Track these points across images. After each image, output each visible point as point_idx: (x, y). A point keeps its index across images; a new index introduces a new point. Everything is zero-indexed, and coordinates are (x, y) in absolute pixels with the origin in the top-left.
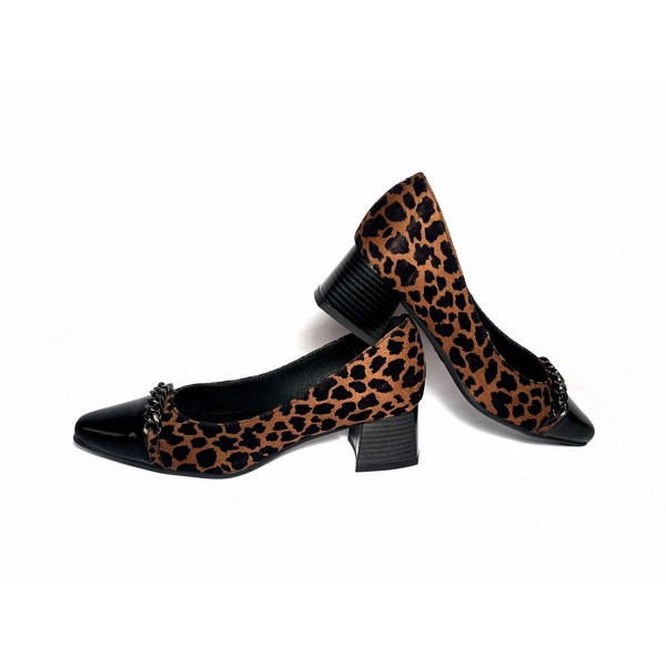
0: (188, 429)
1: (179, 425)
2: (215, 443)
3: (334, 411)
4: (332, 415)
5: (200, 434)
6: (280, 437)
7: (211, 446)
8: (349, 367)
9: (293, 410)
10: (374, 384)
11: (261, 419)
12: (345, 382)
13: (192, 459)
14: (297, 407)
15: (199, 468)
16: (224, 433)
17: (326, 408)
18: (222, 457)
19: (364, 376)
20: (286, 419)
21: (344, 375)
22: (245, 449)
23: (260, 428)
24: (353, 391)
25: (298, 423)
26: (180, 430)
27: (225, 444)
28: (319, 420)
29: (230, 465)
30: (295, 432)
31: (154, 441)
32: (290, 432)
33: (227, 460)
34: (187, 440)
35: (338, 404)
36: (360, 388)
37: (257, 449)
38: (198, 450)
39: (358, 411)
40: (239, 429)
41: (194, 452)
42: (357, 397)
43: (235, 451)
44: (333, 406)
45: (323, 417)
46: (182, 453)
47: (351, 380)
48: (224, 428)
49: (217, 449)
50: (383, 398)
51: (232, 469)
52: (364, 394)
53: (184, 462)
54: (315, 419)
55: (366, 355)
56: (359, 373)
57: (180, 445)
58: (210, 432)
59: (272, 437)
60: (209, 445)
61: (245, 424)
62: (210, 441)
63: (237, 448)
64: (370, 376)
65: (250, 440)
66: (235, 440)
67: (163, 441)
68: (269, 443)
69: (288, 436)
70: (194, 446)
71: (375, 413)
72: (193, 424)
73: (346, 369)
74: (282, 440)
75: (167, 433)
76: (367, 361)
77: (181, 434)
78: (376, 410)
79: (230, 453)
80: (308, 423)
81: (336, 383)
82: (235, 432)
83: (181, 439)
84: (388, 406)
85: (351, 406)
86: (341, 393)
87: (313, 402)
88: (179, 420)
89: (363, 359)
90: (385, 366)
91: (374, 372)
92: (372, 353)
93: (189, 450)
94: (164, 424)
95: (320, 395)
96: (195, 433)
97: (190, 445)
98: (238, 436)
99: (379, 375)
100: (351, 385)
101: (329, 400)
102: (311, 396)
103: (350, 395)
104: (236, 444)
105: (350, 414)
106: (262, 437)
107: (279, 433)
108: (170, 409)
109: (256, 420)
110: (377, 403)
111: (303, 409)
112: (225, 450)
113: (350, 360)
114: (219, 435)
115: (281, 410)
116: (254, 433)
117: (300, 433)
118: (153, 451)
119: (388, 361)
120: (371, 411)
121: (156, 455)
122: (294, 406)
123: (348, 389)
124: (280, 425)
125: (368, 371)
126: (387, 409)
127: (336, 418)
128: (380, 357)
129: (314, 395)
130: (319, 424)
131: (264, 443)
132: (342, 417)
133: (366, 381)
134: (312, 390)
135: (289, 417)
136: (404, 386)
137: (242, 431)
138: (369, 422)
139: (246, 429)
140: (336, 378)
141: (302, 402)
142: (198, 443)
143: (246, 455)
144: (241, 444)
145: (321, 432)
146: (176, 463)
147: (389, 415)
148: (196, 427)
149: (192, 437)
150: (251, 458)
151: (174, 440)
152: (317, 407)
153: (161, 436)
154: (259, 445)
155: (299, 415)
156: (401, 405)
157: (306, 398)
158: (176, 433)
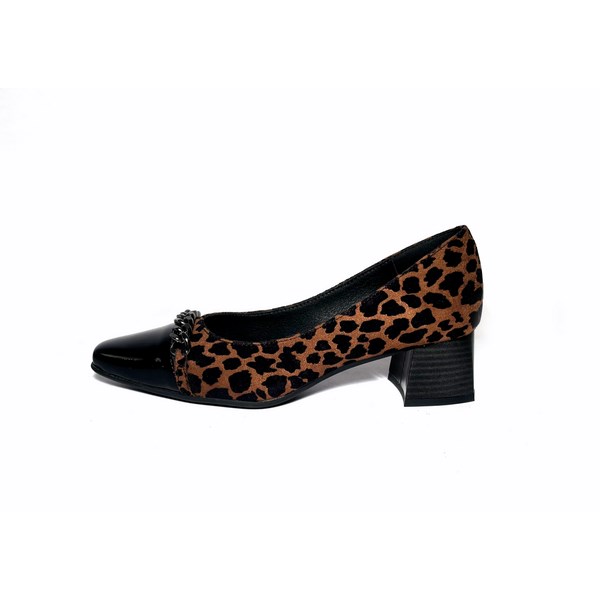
0: (220, 349)
1: (209, 345)
2: (250, 364)
3: (383, 328)
4: (381, 334)
5: (234, 354)
6: (323, 359)
7: (246, 368)
8: (401, 279)
9: (338, 327)
10: (429, 298)
11: (302, 337)
12: (396, 296)
13: (224, 382)
14: (342, 323)
15: (231, 393)
16: (260, 353)
17: (374, 326)
18: (258, 381)
19: (418, 289)
20: (329, 338)
21: (396, 288)
22: (283, 372)
23: (300, 348)
24: (405, 305)
25: (343, 342)
26: (211, 351)
27: (262, 366)
28: (367, 340)
29: (266, 390)
30: (338, 353)
31: (181, 362)
32: (333, 354)
33: (263, 384)
34: (219, 361)
35: (389, 321)
36: (413, 302)
37: (297, 373)
38: (231, 372)
39: (411, 329)
40: (277, 349)
41: (227, 374)
42: (410, 313)
43: (272, 374)
44: (383, 323)
45: (372, 336)
46: (213, 375)
47: (403, 293)
48: (260, 348)
49: (253, 371)
50: (440, 315)
51: (268, 396)
52: (419, 310)
53: (215, 385)
54: (362, 339)
55: (421, 266)
56: (412, 285)
57: (212, 366)
58: (245, 352)
59: (313, 359)
60: (244, 366)
61: (284, 343)
62: (244, 361)
63: (274, 370)
64: (425, 289)
65: (289, 362)
66: (273, 361)
67: (192, 363)
68: (310, 366)
69: (331, 358)
70: (227, 368)
71: (430, 333)
72: (226, 344)
73: (397, 281)
74: (325, 363)
75: (197, 354)
76: (422, 272)
77: (213, 355)
78: (432, 328)
79: (267, 375)
80: (354, 343)
81: (386, 296)
82: (273, 352)
83: (213, 360)
84: (444, 325)
85: (403, 323)
86: (392, 308)
87: (360, 318)
88: (208, 340)
89: (417, 270)
90: (442, 279)
91: (429, 285)
92: (426, 263)
93: (221, 372)
94: (193, 344)
95: (369, 310)
96: (228, 353)
97: (222, 367)
98: (276, 356)
99: (435, 289)
100: (403, 299)
101: (379, 316)
102: (358, 311)
103: (402, 310)
104: (273, 366)
105: (403, 332)
106: (302, 357)
107: (321, 354)
108: (199, 329)
109: (296, 338)
110: (433, 320)
111: (349, 326)
112: (260, 372)
113: (402, 271)
114: (255, 355)
115: (324, 327)
116: (294, 353)
117: (344, 356)
118: (180, 373)
119: (445, 274)
120: (425, 331)
121: (183, 378)
122: (338, 322)
123: (400, 303)
124: (322, 345)
125: (423, 284)
126: (444, 329)
127: (385, 338)
128: (435, 268)
129: (361, 310)
130: (366, 345)
131: (305, 365)
132: (392, 337)
133: (420, 295)
134: (359, 304)
135: (333, 335)
136: (464, 302)
137: (281, 351)
138: (421, 347)
139: (286, 349)
140: (386, 290)
141: (347, 318)
142: (231, 364)
143: (284, 378)
144: (279, 366)
145: (367, 356)
146: (205, 387)
147: (445, 338)
148: (229, 347)
149: (225, 357)
150: (289, 383)
151: (205, 361)
152: (365, 324)
153: (190, 357)
154: (299, 368)
155: (344, 333)
156: (459, 325)
157: (352, 313)
158: (207, 353)
